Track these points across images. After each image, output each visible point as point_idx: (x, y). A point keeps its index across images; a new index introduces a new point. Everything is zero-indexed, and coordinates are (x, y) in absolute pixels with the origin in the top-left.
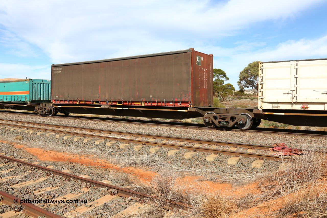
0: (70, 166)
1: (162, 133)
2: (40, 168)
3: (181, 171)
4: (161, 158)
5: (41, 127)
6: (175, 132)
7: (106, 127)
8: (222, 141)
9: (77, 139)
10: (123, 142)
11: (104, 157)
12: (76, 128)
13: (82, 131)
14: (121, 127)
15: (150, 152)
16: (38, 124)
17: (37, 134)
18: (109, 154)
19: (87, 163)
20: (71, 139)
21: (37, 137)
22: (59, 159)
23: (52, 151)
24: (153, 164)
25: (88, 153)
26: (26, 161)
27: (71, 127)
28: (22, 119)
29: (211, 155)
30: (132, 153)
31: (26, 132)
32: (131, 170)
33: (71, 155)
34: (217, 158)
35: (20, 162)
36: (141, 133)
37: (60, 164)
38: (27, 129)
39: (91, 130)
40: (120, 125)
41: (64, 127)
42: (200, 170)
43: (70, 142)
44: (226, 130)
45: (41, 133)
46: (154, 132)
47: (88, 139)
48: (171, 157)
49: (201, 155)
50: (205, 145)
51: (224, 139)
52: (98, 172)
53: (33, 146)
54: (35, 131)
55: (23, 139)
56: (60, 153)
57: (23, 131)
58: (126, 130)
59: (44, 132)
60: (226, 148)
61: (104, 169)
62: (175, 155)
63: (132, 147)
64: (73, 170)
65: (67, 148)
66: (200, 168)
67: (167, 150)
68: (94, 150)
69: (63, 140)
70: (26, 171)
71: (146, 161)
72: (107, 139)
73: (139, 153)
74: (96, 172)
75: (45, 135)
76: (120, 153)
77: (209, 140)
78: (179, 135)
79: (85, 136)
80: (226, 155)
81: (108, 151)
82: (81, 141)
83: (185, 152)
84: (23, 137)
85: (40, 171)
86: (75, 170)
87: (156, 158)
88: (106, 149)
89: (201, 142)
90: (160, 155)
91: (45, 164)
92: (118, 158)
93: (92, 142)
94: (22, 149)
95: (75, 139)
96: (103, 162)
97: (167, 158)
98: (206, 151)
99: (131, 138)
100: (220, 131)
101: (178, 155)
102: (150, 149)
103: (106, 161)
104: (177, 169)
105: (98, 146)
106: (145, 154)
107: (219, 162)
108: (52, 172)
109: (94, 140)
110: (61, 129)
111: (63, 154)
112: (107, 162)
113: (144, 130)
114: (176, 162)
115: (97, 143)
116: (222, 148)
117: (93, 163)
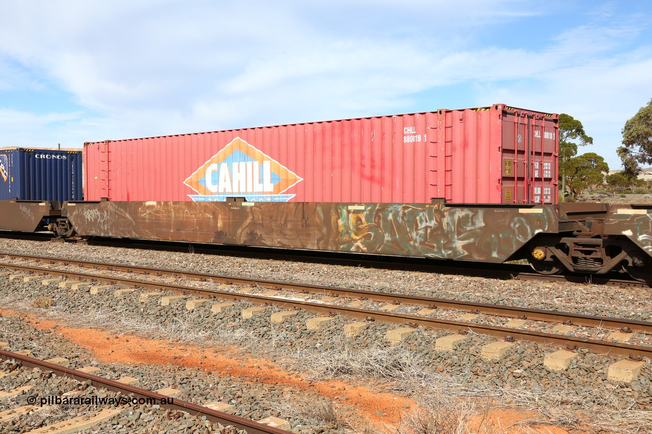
0: (179, 377)
1: (416, 287)
2: (100, 384)
3: (474, 394)
4: (419, 356)
5: (100, 273)
6: (451, 285)
7: (266, 272)
8: (586, 313)
9: (195, 305)
10: (313, 312)
11: (266, 352)
12: (191, 275)
13: (206, 283)
14: (307, 272)
15: (388, 341)
16: (92, 266)
17: (92, 292)
18: (280, 345)
19: (222, 369)
20: (178, 305)
21: (90, 299)
22: (149, 357)
23: (130, 337)
24: (398, 372)
25: (225, 343)
26: (63, 365)
27: (177, 273)
28: (50, 252)
29: (557, 353)
30: (338, 341)
31: (62, 285)
32: (339, 389)
33: (181, 347)
34: (575, 361)
35: (48, 367)
36: (360, 288)
37: (152, 372)
38: (65, 278)
39: (229, 280)
40: (305, 267)
41: (161, 272)
42: (529, 394)
43: (177, 312)
44: (594, 282)
45: (103, 288)
46: (394, 287)
47: (224, 305)
48: (446, 355)
49: (529, 351)
50: (537, 324)
51: (589, 308)
52: (252, 395)
53: (80, 322)
54: (85, 283)
55: (54, 304)
56: (151, 343)
57: (55, 283)
58: (320, 280)
59: (108, 287)
60: (599, 334)
61: (266, 387)
62: (456, 350)
63: (338, 327)
64: (189, 388)
65: (169, 328)
66: (527, 387)
67: (433, 336)
68: (239, 334)
69: (159, 307)
70: (66, 391)
71: (377, 366)
72: (271, 305)
73: (359, 343)
74: (246, 394)
75: (111, 293)
76: (309, 342)
77: (546, 309)
78: (463, 295)
79: (215, 297)
80: (602, 356)
81: (276, 337)
82: (205, 311)
83: (482, 342)
84: (54, 299)
85: (102, 391)
86: (193, 389)
87: (406, 357)
88: (270, 331)
89: (526, 314)
90: (414, 348)
91: (115, 372)
92: (304, 355)
93: (233, 313)
94: (52, 330)
95: (190, 305)
96: (265, 365)
97: (434, 357)
98: (542, 342)
99: (333, 301)
100: (574, 283)
101: (464, 351)
102: (389, 332)
103: (271, 364)
104: (463, 388)
105: (249, 324)
106: (375, 345)
107: (581, 372)
108: (132, 394)
109: (240, 307)
110: (151, 278)
111: (160, 344)
112: (275, 365)
113: (367, 282)
114: (459, 368)
115: (246, 314)
116: (586, 333)
117: (238, 368)
